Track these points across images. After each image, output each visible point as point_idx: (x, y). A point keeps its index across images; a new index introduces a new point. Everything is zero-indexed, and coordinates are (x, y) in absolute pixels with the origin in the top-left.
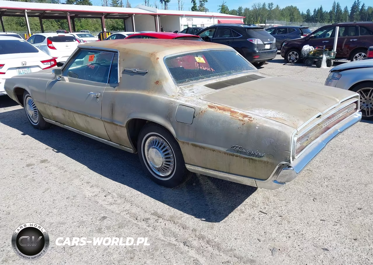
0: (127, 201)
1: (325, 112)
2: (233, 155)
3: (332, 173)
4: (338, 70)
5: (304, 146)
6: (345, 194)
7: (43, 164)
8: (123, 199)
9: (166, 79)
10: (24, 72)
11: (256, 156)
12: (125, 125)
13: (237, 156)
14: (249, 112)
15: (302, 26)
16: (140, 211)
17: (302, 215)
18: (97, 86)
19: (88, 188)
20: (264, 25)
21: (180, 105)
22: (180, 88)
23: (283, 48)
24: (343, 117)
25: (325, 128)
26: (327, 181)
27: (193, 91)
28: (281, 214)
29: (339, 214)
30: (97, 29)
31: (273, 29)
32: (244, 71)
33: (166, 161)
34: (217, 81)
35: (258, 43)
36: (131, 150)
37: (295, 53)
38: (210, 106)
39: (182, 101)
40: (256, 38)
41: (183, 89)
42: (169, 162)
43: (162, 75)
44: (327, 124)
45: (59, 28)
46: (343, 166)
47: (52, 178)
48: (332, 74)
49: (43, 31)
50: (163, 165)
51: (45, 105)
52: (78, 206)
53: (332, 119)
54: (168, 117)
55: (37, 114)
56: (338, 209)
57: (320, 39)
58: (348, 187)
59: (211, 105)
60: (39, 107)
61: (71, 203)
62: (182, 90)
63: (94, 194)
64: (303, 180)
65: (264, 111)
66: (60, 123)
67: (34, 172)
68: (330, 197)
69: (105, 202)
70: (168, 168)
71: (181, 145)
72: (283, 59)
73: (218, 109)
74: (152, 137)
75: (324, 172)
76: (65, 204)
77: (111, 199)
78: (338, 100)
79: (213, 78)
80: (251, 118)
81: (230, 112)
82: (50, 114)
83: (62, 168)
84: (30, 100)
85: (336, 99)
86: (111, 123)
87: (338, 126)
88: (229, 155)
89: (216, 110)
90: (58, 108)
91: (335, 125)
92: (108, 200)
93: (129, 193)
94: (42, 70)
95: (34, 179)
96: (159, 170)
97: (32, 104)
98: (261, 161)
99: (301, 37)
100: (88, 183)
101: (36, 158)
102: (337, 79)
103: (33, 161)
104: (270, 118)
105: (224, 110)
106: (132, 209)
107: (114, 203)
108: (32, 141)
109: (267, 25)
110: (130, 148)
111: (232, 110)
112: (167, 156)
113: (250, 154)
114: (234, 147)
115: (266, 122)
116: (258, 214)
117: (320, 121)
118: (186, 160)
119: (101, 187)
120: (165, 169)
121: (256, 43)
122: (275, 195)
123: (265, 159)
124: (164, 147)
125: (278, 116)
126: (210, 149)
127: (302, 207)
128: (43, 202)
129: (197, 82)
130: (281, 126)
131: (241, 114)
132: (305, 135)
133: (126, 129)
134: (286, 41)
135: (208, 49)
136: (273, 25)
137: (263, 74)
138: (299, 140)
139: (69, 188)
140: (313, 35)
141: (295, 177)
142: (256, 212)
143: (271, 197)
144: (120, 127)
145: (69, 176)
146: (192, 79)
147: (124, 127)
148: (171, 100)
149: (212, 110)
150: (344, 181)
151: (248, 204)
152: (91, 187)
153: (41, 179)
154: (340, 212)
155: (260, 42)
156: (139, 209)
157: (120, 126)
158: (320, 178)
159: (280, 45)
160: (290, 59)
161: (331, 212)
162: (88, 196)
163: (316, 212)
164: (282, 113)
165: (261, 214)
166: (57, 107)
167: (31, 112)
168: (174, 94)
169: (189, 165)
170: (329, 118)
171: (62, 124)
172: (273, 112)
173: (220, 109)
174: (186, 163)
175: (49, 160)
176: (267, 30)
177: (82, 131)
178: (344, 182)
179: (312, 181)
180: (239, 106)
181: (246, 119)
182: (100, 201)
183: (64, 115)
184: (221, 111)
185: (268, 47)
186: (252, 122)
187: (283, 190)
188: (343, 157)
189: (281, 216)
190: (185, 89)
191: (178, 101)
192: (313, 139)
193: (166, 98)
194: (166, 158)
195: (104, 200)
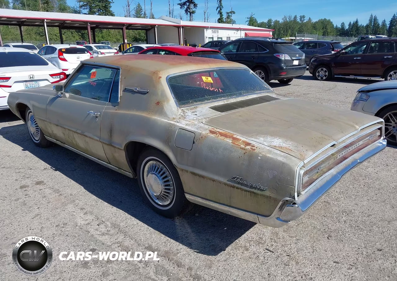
0: (121, 231)
1: (341, 140)
2: (234, 187)
3: (352, 206)
4: (366, 91)
5: (313, 179)
6: (365, 232)
7: (38, 186)
8: (117, 229)
9: (168, 100)
10: (31, 85)
11: (258, 189)
12: (123, 148)
13: (238, 188)
14: (253, 139)
15: (333, 40)
16: (133, 244)
17: (313, 255)
18: (97, 105)
19: (81, 215)
20: (294, 38)
21: (180, 129)
22: (182, 110)
23: (312, 64)
24: (364, 145)
25: (341, 158)
26: (345, 216)
27: (196, 113)
28: (290, 253)
29: (356, 256)
30: (118, 40)
31: (302, 43)
32: (257, 92)
33: (166, 189)
34: (224, 102)
35: (286, 58)
36: (130, 175)
37: (325, 69)
38: (212, 132)
39: (182, 124)
40: (284, 53)
41: (186, 111)
42: (169, 189)
43: (164, 95)
44: (344, 154)
45: (80, 38)
46: (365, 198)
47: (45, 202)
48: (360, 94)
49: (63, 42)
50: (162, 193)
51: (45, 123)
52: (67, 236)
53: (349, 148)
54: (167, 141)
55: (39, 131)
56: (355, 249)
57: (351, 55)
58: (369, 223)
59: (213, 130)
60: (41, 125)
61: (60, 232)
62: (184, 112)
63: (87, 222)
64: (319, 213)
65: (269, 139)
66: (61, 142)
67: (27, 195)
68: (347, 235)
69: (97, 232)
70: (168, 196)
71: (180, 172)
72: (312, 75)
73: (220, 135)
74: (151, 162)
75: (343, 205)
76: (53, 233)
77: (103, 229)
78: (357, 127)
79: (221, 99)
80: (254, 146)
81: (231, 139)
82: (51, 132)
83: (57, 191)
84: (32, 116)
85: (355, 125)
86: (110, 145)
87: (357, 156)
88: (230, 186)
89: (217, 135)
90: (59, 126)
91: (353, 154)
92: (101, 230)
93: (125, 222)
94: (51, 84)
95: (26, 203)
96: (158, 198)
97: (34, 121)
98: (264, 196)
99: (331, 53)
100: (82, 209)
101: (32, 180)
102: (365, 100)
103: (28, 182)
104: (275, 147)
105: (226, 136)
106: (125, 241)
107: (106, 234)
108: (30, 159)
109: (297, 38)
110: (129, 172)
111: (235, 136)
112: (166, 183)
113: (251, 187)
114: (234, 178)
115: (270, 152)
116: (264, 252)
117: (334, 150)
118: (186, 189)
119: (95, 215)
120: (164, 197)
121: (283, 59)
122: (285, 230)
123: (267, 193)
124: (164, 173)
125: (284, 145)
126: (210, 179)
127: (314, 245)
128: (30, 229)
129: (202, 104)
130: (285, 157)
131: (244, 142)
132: (315, 167)
133: (124, 152)
134: (315, 56)
135: (217, 68)
136: (303, 38)
137: (278, 95)
138: (306, 173)
139: (61, 214)
140: (344, 51)
141: (301, 215)
142: (261, 250)
143: (280, 233)
144: (119, 150)
145: (63, 201)
146: (196, 100)
147: (122, 150)
148: (171, 123)
149: (213, 136)
150: (365, 216)
151: (254, 240)
152: (84, 214)
153: (32, 204)
154: (357, 253)
155: (288, 58)
156: (132, 242)
157: (118, 148)
158: (338, 211)
159: (309, 60)
160: (319, 76)
161: (346, 253)
162: (79, 225)
163: (329, 252)
164: (289, 141)
165: (267, 252)
166: (57, 125)
167: (32, 129)
168: (174, 116)
169: (189, 195)
170: (346, 147)
171: (63, 143)
172: (280, 140)
173: (221, 134)
174: (186, 193)
175: (45, 181)
176: (295, 44)
177: (82, 152)
178: (365, 218)
179: (328, 215)
180: (243, 133)
181: (248, 147)
182: (92, 231)
183: (64, 134)
184: (222, 138)
185: (296, 63)
186: (254, 151)
187: (295, 225)
188: (366, 188)
189: (289, 256)
190: (187, 111)
191: (178, 124)
192: (325, 171)
193: (166, 120)
194: (166, 186)
195: (97, 230)
